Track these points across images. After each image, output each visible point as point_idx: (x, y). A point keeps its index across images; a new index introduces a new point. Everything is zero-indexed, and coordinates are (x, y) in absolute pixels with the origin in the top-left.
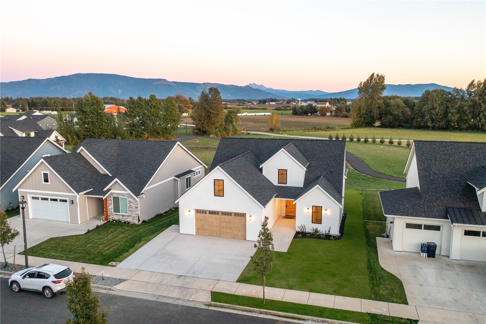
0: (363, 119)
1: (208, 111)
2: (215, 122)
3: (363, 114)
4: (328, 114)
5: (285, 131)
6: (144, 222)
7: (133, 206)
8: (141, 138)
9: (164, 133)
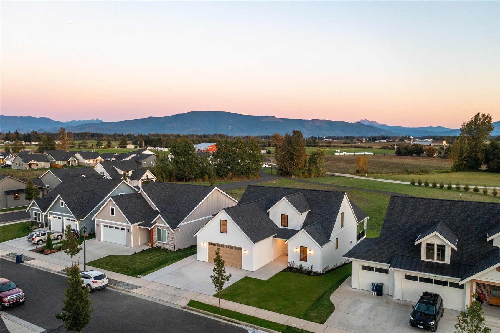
0: (465, 162)
1: (291, 153)
2: (297, 163)
3: (465, 157)
4: (435, 155)
5: (373, 173)
6: (179, 250)
7: (170, 236)
8: (226, 177)
9: (248, 173)
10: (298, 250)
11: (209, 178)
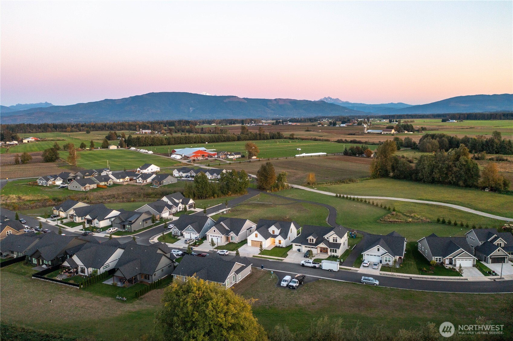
0: (378, 173)
1: (266, 176)
2: (270, 183)
3: (379, 170)
4: (372, 156)
6: (238, 243)
7: (236, 238)
8: (227, 194)
9: (240, 191)
10: (278, 241)
11: (218, 196)
